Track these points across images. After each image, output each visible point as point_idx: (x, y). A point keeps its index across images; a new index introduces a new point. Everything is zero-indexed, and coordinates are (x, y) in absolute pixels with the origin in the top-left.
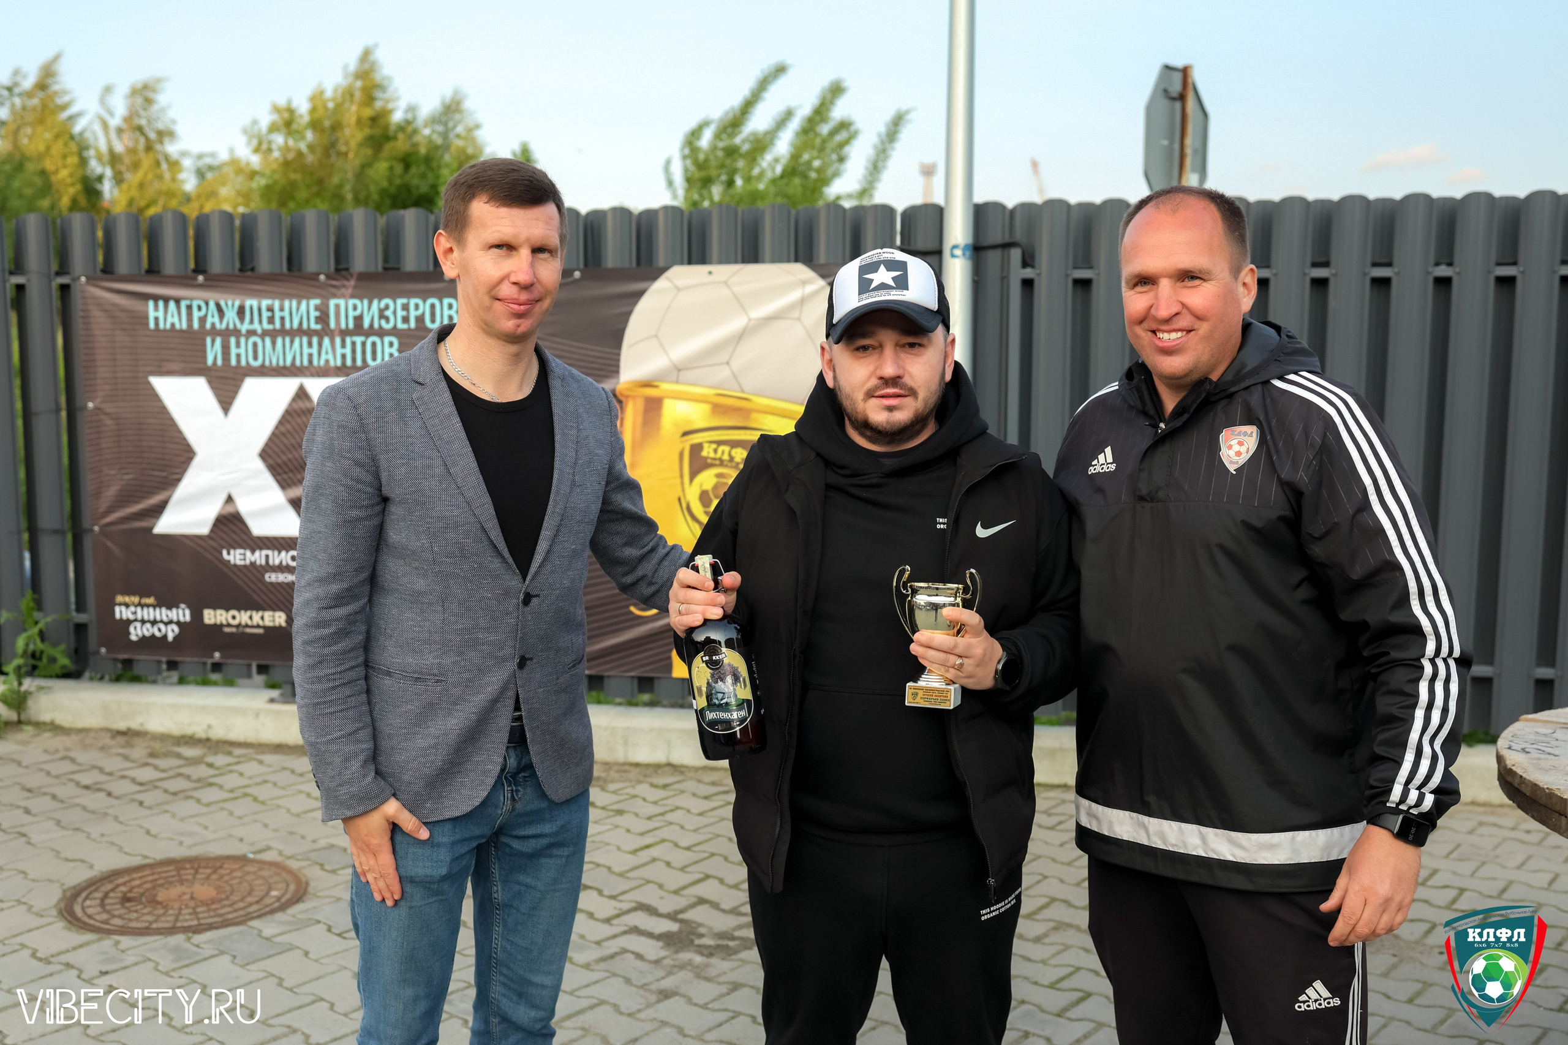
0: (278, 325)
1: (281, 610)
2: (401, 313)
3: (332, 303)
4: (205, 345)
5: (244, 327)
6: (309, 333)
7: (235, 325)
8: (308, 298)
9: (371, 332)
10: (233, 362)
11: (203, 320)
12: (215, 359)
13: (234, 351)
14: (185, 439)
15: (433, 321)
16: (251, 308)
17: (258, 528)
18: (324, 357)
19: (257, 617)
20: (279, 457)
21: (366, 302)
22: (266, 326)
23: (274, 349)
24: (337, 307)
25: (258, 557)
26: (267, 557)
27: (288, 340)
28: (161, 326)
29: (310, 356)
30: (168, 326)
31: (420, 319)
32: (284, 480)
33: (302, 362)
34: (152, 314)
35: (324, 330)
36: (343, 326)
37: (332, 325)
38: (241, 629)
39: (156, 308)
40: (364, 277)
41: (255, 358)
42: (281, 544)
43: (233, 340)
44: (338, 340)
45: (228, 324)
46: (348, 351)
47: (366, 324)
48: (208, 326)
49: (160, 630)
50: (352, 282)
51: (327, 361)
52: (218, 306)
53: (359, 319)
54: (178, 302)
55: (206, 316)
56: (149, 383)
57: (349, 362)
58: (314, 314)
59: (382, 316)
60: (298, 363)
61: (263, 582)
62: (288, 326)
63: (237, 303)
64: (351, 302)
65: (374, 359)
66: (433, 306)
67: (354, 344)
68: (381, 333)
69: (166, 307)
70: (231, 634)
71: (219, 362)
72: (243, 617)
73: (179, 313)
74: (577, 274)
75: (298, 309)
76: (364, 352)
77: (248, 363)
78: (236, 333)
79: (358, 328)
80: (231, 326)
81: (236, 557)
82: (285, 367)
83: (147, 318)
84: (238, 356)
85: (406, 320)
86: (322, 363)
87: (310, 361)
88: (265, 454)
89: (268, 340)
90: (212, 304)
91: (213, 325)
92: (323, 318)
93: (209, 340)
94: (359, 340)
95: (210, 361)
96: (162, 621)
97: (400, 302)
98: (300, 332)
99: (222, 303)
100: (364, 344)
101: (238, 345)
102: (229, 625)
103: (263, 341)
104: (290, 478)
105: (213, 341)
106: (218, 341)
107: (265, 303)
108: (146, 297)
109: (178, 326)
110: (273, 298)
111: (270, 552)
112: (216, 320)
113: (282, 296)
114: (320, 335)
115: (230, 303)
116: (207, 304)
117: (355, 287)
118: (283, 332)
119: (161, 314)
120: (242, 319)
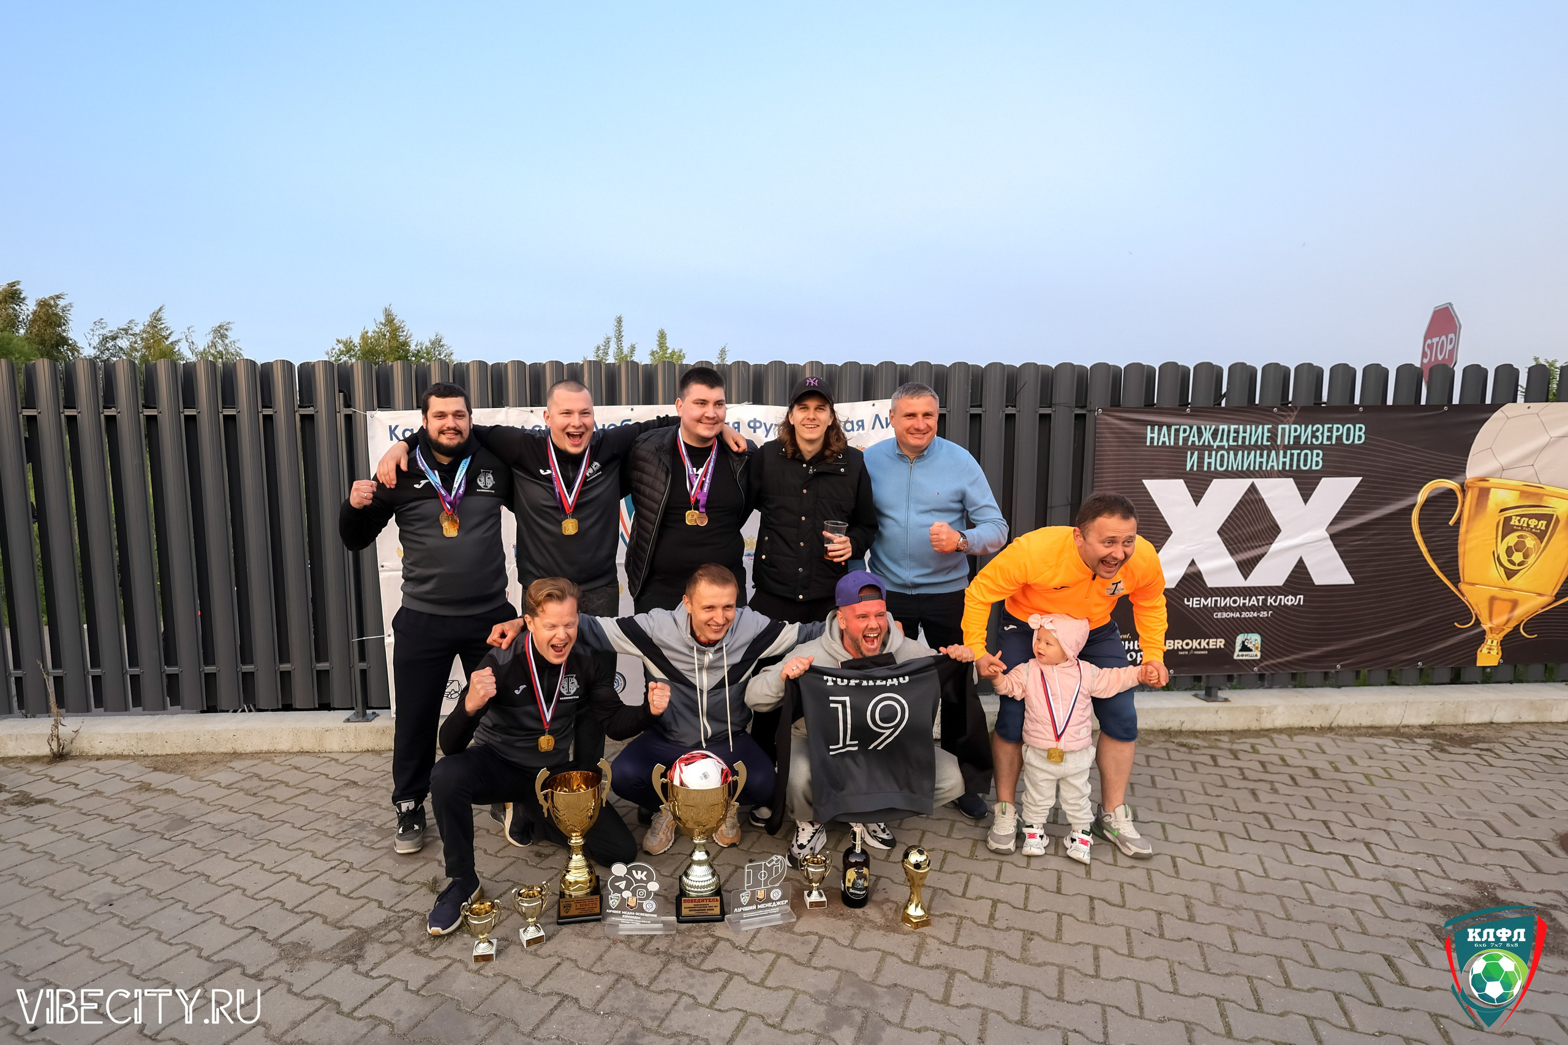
0: (1240, 443)
1: (1222, 638)
2: (1326, 434)
3: (1280, 427)
4: (1186, 457)
5: (1217, 443)
6: (1262, 448)
7: (1209, 442)
8: (1263, 424)
9: (1305, 446)
10: (1205, 469)
11: (1186, 439)
12: (1193, 466)
13: (1206, 460)
14: (1166, 522)
15: (1348, 439)
16: (1223, 430)
17: (1211, 583)
18: (1270, 464)
19: (1204, 643)
20: (1232, 533)
21: (1303, 426)
22: (1231, 443)
23: (1235, 459)
24: (1283, 429)
25: (1209, 602)
26: (1216, 601)
27: (1246, 452)
28: (1155, 444)
29: (1261, 463)
30: (1160, 444)
31: (1339, 438)
32: (1234, 549)
33: (1254, 467)
34: (1149, 435)
35: (1273, 446)
36: (1286, 443)
37: (1279, 443)
38: (1191, 652)
39: (1152, 432)
40: (1304, 409)
41: (1221, 466)
42: (1227, 592)
43: (1206, 453)
44: (1281, 452)
45: (1204, 442)
46: (1288, 460)
47: (1302, 442)
48: (1190, 444)
49: (1131, 656)
50: (1295, 413)
51: (1272, 467)
52: (1199, 429)
53: (1299, 437)
54: (1169, 427)
55: (1189, 436)
56: (1143, 484)
57: (1287, 468)
58: (1266, 434)
59: (1314, 436)
60: (1252, 468)
61: (1212, 619)
62: (1247, 443)
63: (1213, 427)
64: (1293, 427)
65: (1305, 465)
66: (1348, 429)
67: (1292, 455)
68: (1312, 447)
69: (1160, 431)
70: (1185, 655)
71: (1195, 469)
72: (1195, 644)
73: (1169, 435)
74: (1446, 408)
75: (1256, 432)
76: (1299, 460)
77: (1215, 468)
78: (1210, 448)
79: (1297, 444)
80: (1206, 444)
81: (1193, 603)
82: (1242, 471)
83: (1146, 438)
84: (1209, 464)
85: (1329, 438)
86: (1269, 468)
87: (1261, 467)
88: (1221, 532)
89: (1232, 453)
90: (1195, 428)
91: (1193, 442)
92: (1273, 438)
93: (1189, 453)
94: (1296, 452)
95: (1188, 469)
96: (1134, 650)
97: (1326, 426)
98: (1256, 447)
99: (1203, 427)
100: (1299, 455)
101: (1210, 457)
102: (1183, 650)
103: (1228, 454)
104: (1238, 547)
105: (1192, 454)
106: (1196, 453)
107: (1233, 427)
108: (1146, 423)
109: (1167, 444)
110: (1239, 424)
111: (1219, 599)
112: (1196, 439)
113: (1245, 424)
114: (1269, 449)
115: (1208, 427)
116: (1191, 428)
117: (1296, 416)
118: (1243, 447)
119: (1155, 435)
120: (1215, 439)
